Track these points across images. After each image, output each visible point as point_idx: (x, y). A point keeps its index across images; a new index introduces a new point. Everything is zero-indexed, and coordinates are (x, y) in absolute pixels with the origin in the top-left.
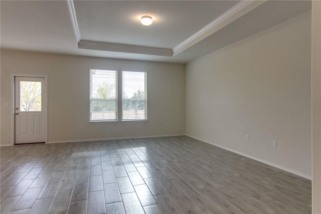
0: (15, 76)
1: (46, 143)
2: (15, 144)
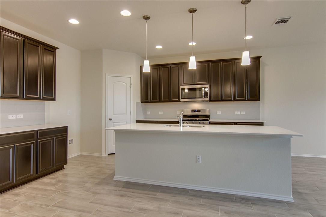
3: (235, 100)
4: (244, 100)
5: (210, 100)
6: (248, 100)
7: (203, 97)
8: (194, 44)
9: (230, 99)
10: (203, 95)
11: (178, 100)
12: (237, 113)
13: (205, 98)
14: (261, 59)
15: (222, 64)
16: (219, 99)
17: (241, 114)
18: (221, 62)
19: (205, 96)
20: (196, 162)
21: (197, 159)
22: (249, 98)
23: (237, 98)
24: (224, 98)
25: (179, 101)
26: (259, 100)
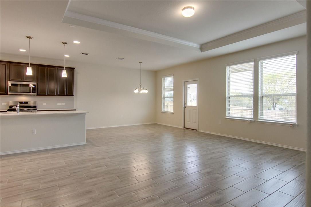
0: (185, 82)
1: (198, 131)
2: (185, 128)
3: (57, 95)
4: (64, 95)
5: (37, 95)
6: (67, 95)
7: (31, 92)
8: (24, 51)
9: (53, 94)
10: (31, 90)
11: (5, 93)
12: (59, 104)
13: (33, 92)
14: (75, 69)
15: (48, 69)
16: (45, 94)
17: (62, 104)
18: (47, 67)
19: (33, 91)
20: (32, 134)
21: (33, 132)
22: (67, 94)
23: (59, 94)
24: (49, 93)
25: (7, 94)
26: (74, 96)
